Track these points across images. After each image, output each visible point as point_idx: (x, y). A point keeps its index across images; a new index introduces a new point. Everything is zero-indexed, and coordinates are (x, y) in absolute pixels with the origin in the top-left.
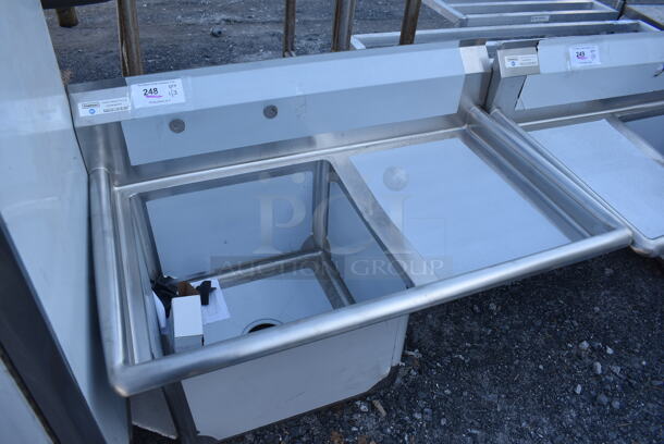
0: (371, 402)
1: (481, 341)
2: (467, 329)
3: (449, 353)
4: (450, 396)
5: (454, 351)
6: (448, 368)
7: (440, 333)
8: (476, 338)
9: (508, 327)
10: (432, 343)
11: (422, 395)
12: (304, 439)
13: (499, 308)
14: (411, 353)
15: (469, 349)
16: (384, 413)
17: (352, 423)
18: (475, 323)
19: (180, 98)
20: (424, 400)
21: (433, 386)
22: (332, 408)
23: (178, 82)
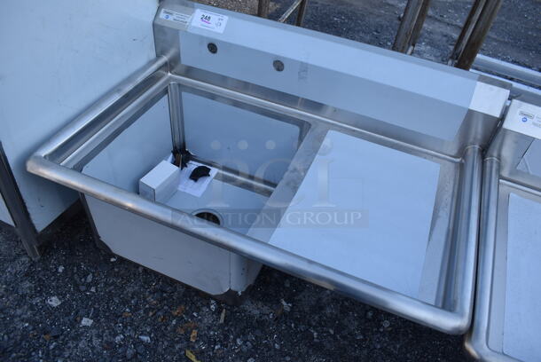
0: (222, 308)
1: (344, 338)
2: (345, 321)
3: (310, 325)
4: (276, 350)
5: (315, 327)
6: (296, 333)
7: (321, 308)
8: (345, 333)
9: (379, 347)
10: (307, 309)
11: (258, 333)
12: (165, 295)
13: (390, 329)
14: (284, 303)
15: (330, 335)
16: (222, 321)
17: (198, 309)
18: (356, 323)
19: (220, 30)
20: (256, 337)
21: (271, 334)
22: (198, 292)
23: (226, 18)
